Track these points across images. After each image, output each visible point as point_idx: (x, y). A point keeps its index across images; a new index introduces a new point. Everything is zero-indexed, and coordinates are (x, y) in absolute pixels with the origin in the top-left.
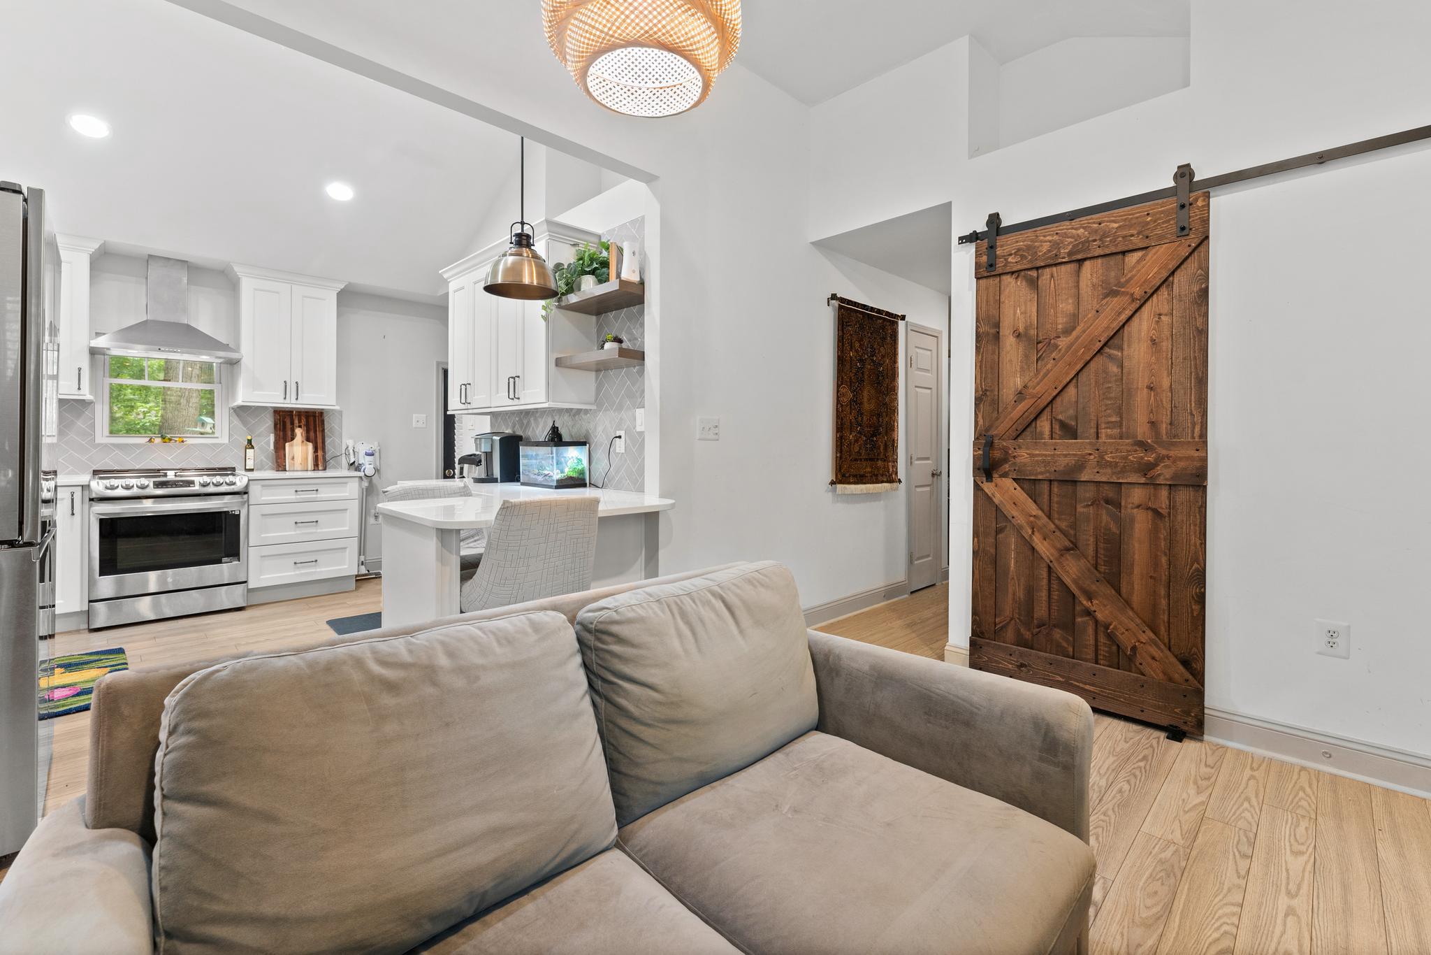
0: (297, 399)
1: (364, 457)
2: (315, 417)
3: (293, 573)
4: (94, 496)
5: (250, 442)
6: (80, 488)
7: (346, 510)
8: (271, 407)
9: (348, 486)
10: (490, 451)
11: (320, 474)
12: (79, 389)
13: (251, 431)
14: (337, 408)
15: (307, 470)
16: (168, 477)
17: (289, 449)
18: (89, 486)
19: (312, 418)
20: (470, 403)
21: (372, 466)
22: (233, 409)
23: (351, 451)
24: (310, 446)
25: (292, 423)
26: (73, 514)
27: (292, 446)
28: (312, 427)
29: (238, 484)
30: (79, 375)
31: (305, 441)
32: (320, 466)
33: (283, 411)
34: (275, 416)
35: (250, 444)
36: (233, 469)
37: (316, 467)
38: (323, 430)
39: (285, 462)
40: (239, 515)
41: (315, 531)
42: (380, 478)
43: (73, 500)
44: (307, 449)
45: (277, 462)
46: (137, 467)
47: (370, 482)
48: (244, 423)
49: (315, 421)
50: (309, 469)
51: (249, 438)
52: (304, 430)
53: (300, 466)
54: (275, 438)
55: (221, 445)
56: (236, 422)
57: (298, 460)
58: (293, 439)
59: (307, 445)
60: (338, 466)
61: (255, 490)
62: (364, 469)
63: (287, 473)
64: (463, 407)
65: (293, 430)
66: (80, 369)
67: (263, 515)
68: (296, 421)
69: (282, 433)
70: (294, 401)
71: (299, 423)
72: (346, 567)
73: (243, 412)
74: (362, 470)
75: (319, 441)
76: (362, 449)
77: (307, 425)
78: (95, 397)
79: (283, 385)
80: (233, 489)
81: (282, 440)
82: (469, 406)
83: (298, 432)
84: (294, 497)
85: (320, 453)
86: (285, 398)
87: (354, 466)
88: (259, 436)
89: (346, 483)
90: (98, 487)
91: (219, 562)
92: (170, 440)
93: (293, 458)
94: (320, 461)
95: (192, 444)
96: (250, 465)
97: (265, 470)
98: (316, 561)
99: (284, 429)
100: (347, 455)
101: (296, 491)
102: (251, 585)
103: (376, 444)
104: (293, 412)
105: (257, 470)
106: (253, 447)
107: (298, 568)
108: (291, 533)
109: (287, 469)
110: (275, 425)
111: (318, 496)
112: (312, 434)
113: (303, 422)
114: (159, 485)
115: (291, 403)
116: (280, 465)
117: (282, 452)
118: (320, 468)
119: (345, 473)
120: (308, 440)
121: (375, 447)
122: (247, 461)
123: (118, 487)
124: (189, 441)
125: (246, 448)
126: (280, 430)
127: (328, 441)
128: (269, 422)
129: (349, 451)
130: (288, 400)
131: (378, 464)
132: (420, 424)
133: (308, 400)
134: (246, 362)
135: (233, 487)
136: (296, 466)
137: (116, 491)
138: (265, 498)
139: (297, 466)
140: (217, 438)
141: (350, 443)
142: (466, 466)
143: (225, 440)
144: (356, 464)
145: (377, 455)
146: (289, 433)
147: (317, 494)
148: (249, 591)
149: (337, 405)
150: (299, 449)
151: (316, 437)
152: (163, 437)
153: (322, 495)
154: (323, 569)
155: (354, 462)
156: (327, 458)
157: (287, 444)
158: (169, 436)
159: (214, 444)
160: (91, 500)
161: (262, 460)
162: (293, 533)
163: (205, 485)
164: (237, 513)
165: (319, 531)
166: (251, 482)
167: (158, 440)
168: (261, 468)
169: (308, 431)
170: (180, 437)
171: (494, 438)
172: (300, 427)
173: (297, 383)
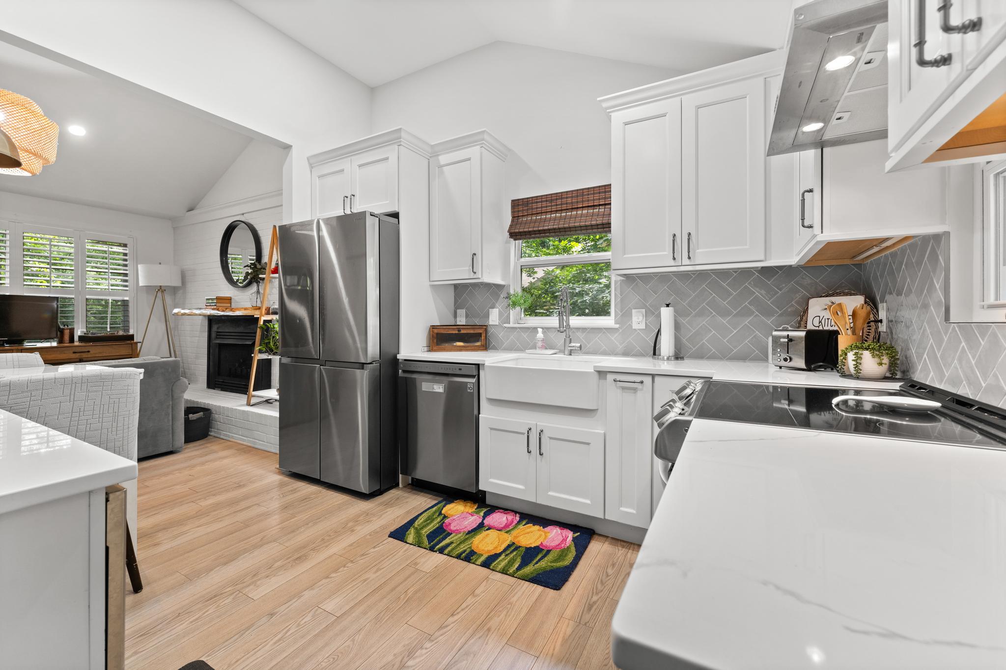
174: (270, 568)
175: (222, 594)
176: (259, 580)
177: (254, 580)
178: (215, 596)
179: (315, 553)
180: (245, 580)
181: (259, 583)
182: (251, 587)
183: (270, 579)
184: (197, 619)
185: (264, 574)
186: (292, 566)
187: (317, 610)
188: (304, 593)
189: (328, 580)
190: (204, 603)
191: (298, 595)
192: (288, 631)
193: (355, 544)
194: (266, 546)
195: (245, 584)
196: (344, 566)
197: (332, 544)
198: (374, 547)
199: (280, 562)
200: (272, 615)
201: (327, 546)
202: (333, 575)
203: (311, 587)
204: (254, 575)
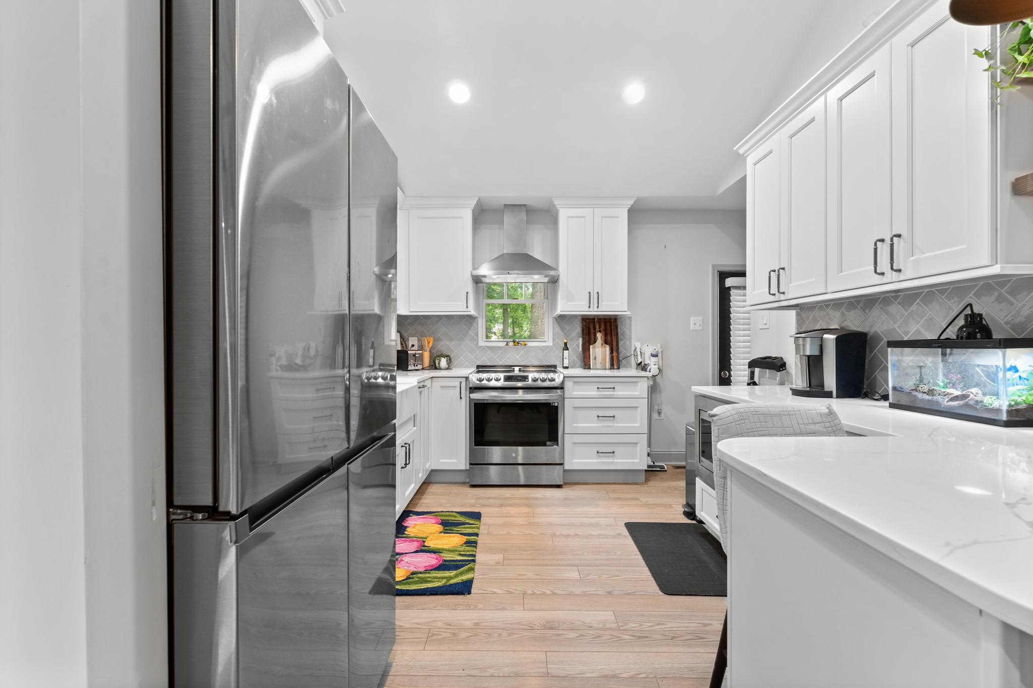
0: (598, 307)
1: (650, 358)
2: (611, 322)
3: (596, 461)
4: (471, 386)
5: (566, 344)
6: (465, 379)
7: (637, 407)
8: (580, 315)
9: (639, 385)
10: (817, 353)
11: (615, 373)
12: (467, 307)
13: (567, 336)
14: (628, 313)
15: (606, 369)
16: (515, 372)
17: (593, 351)
18: (468, 377)
19: (608, 324)
20: (784, 293)
21: (657, 366)
22: (555, 318)
23: (639, 353)
24: (608, 348)
25: (595, 329)
26: (461, 398)
27: (594, 348)
28: (609, 332)
29: (557, 380)
30: (467, 296)
31: (604, 344)
32: (615, 365)
33: (589, 319)
34: (582, 323)
35: (566, 348)
36: (555, 367)
37: (612, 367)
38: (617, 334)
39: (590, 362)
40: (558, 406)
41: (612, 425)
42: (662, 377)
43: (460, 387)
44: (605, 351)
45: (584, 361)
46: (500, 364)
47: (655, 381)
48: (562, 329)
49: (611, 326)
50: (607, 368)
51: (566, 341)
52: (603, 334)
53: (601, 365)
54: (583, 341)
55: (549, 346)
56: (558, 329)
57: (599, 360)
58: (595, 342)
59: (605, 347)
60: (628, 366)
61: (568, 385)
62: (650, 369)
63: (591, 371)
64: (772, 298)
65: (595, 335)
66: (467, 293)
67: (574, 408)
68: (597, 327)
69: (587, 337)
70: (596, 309)
71: (599, 328)
72: (637, 461)
73: (562, 319)
74: (648, 370)
75: (614, 343)
76: (648, 350)
77: (605, 330)
78: (478, 313)
79: (588, 295)
80: (553, 384)
81: (587, 343)
82: (782, 297)
83: (599, 335)
84: (596, 393)
85: (615, 354)
86: (589, 307)
87: (642, 367)
88: (572, 339)
89: (637, 382)
90: (474, 378)
91: (544, 445)
92: (518, 343)
93: (595, 358)
94: (616, 362)
95: (530, 347)
96: (566, 364)
97: (576, 368)
98: (614, 452)
99: (589, 334)
100: (636, 356)
101: (598, 388)
102: (567, 467)
103: (659, 346)
104: (594, 319)
105: (572, 367)
106: (568, 349)
107: (600, 456)
108: (595, 425)
109: (591, 368)
110: (583, 330)
111: (615, 393)
112: (609, 337)
113: (603, 327)
114: (508, 379)
115: (594, 312)
116: (586, 365)
117: (588, 353)
118: (615, 367)
119: (633, 372)
120: (606, 342)
121: (659, 349)
122: (564, 359)
123: (484, 379)
124: (530, 344)
125: (564, 350)
126: (586, 334)
127: (621, 343)
128: (577, 329)
129: (637, 352)
130: (591, 309)
131: (661, 364)
132: (697, 327)
133: (606, 308)
134: (563, 279)
135: (553, 383)
136: (597, 366)
137: (483, 382)
138: (576, 393)
139: (599, 366)
140: (545, 341)
141: (638, 345)
142: (757, 370)
143: (550, 343)
144: (643, 364)
145: (660, 355)
146: (592, 337)
147: (613, 392)
148: (565, 471)
149: (629, 310)
150: (600, 351)
151: (612, 340)
152: (514, 342)
153: (619, 393)
154: (619, 461)
155: (641, 362)
156: (621, 359)
157: (591, 346)
158: (517, 340)
159: (544, 346)
160: (470, 388)
161: (574, 360)
162: (596, 425)
163: (535, 380)
164: (556, 405)
165: (616, 425)
166: (565, 379)
167: (511, 344)
168: (573, 366)
169: (606, 335)
170: (523, 341)
171: (826, 336)
172: (600, 331)
173: (598, 293)
174: (582, 635)
175: (634, 636)
176: (599, 629)
177: (602, 632)
178: (640, 637)
179: (535, 623)
180: (609, 637)
181: (600, 626)
182: (608, 626)
183: (590, 623)
184: (659, 624)
185: (591, 632)
186: (565, 623)
187: (584, 577)
188: (580, 593)
189: (556, 591)
190: (650, 637)
191: (584, 595)
192: (607, 578)
193: (499, 607)
194: (561, 673)
195: (612, 633)
196: (534, 594)
197: (511, 622)
198: (495, 593)
199: (567, 636)
200: (609, 593)
201: (519, 623)
202: (549, 592)
203: (571, 594)
204: (599, 637)
